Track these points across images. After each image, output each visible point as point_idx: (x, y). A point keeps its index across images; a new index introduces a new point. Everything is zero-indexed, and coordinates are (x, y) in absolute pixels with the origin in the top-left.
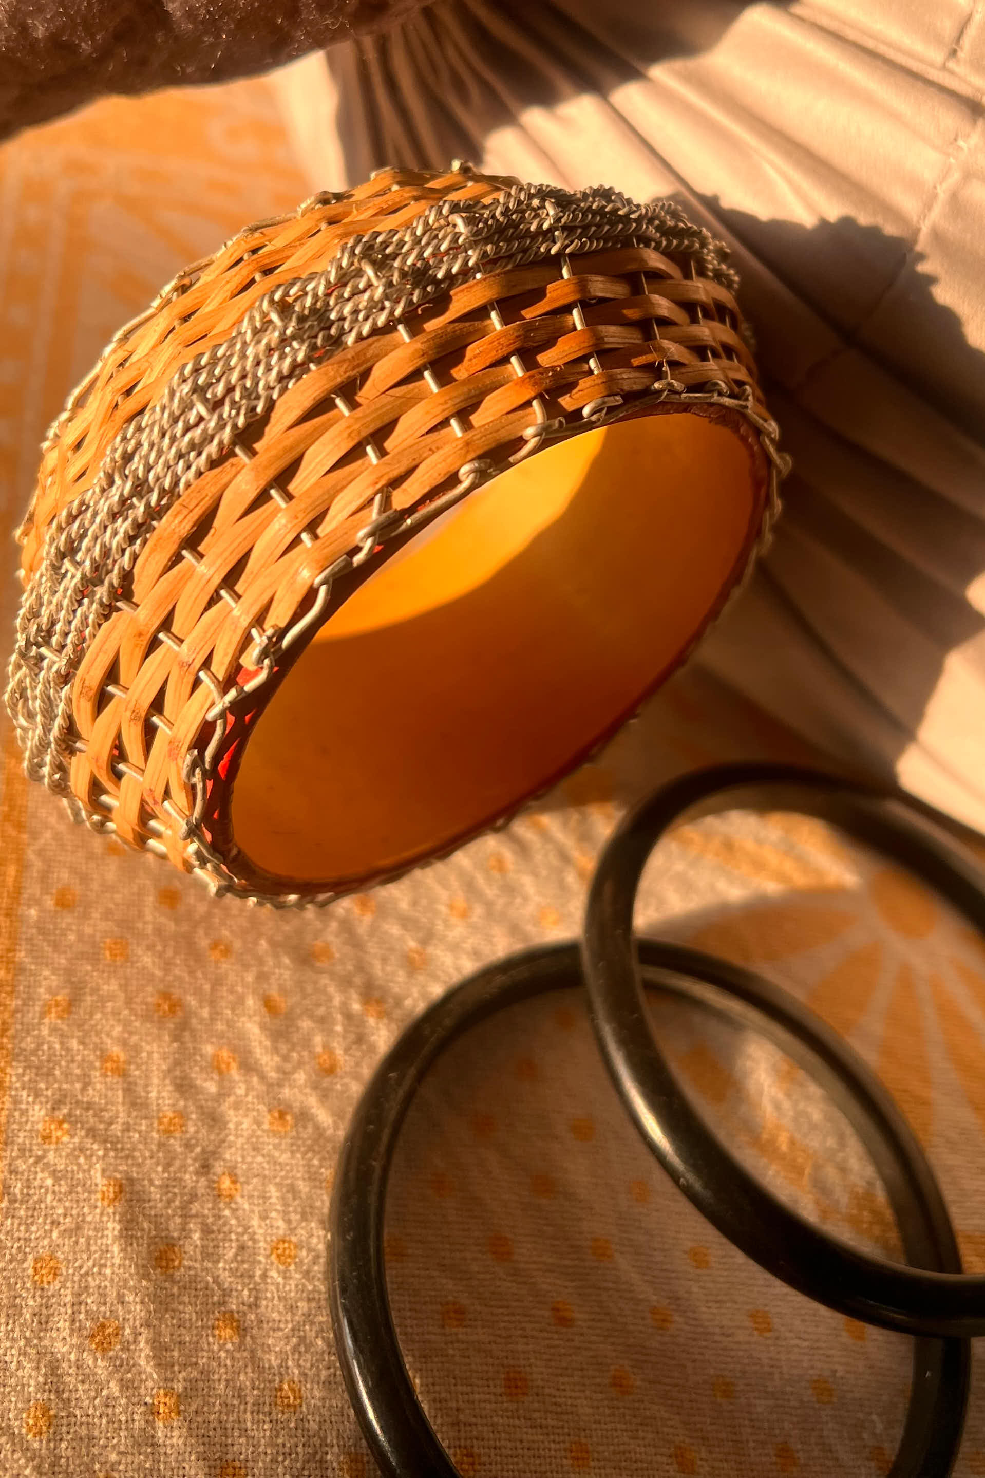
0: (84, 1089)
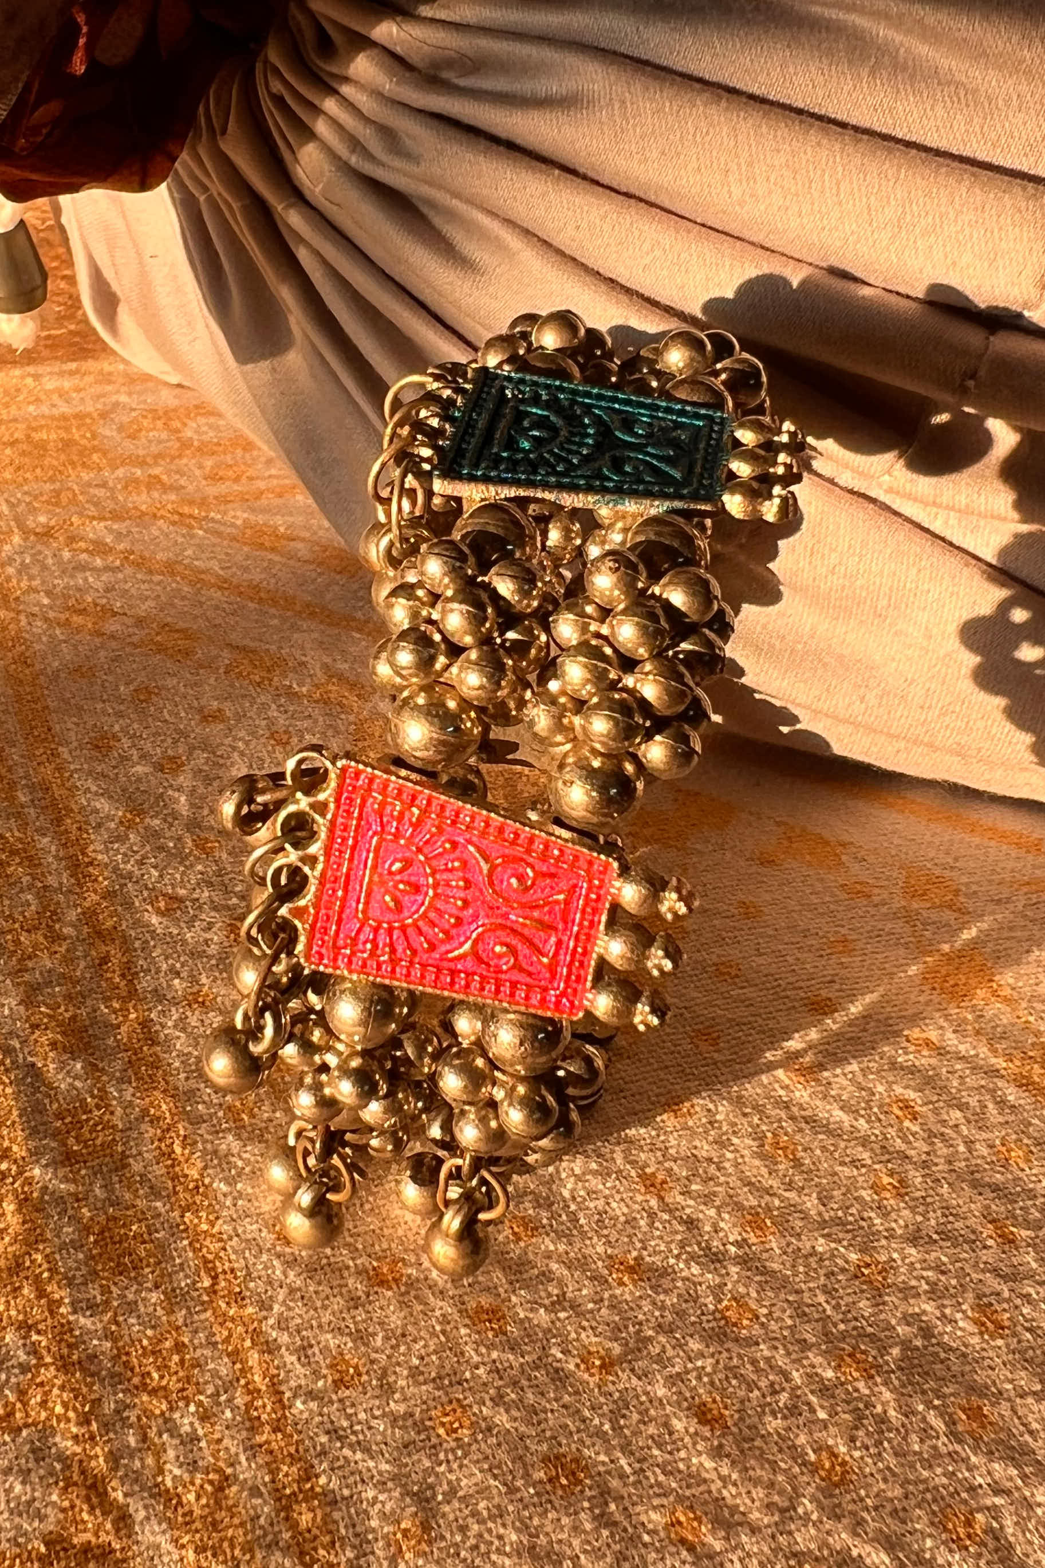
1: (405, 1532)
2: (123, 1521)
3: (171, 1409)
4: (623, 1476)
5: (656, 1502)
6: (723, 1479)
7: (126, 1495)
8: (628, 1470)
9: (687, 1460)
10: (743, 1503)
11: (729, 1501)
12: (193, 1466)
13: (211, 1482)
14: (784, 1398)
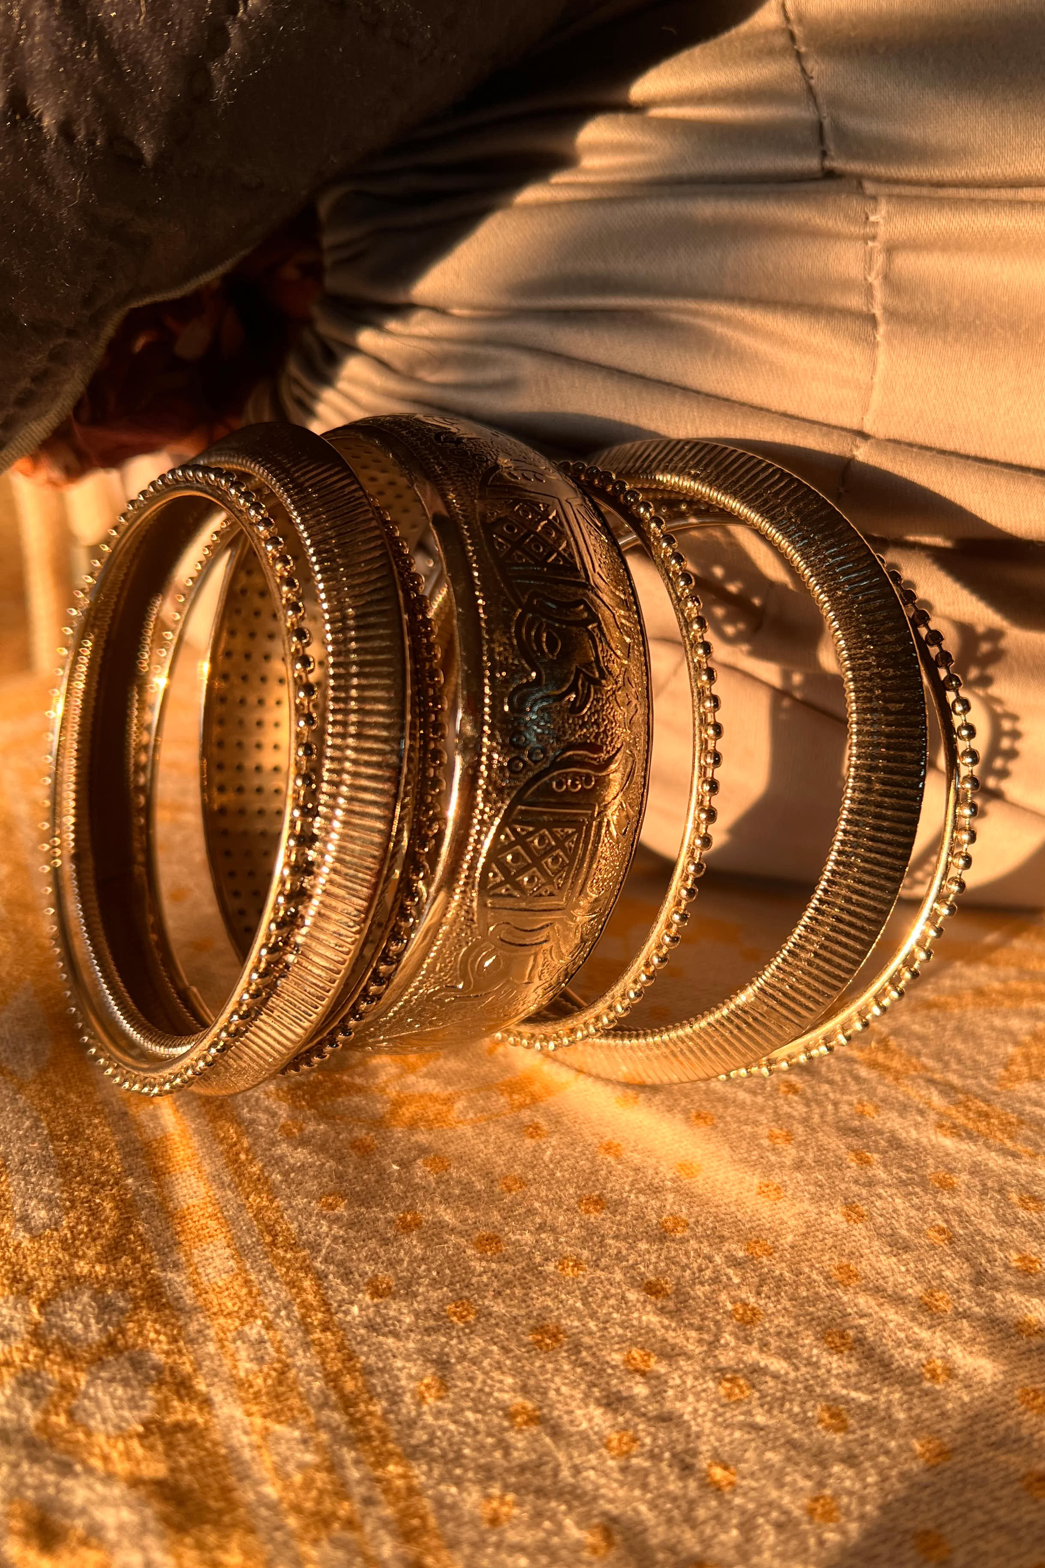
0: (507, 1454)
1: (428, 1386)
2: (206, 1403)
3: (242, 1325)
4: (591, 1334)
5: (616, 1347)
6: (667, 1328)
7: (208, 1386)
8: (594, 1329)
9: (639, 1319)
10: (680, 1341)
11: (671, 1341)
12: (260, 1360)
13: (275, 1370)
14: (708, 1273)
